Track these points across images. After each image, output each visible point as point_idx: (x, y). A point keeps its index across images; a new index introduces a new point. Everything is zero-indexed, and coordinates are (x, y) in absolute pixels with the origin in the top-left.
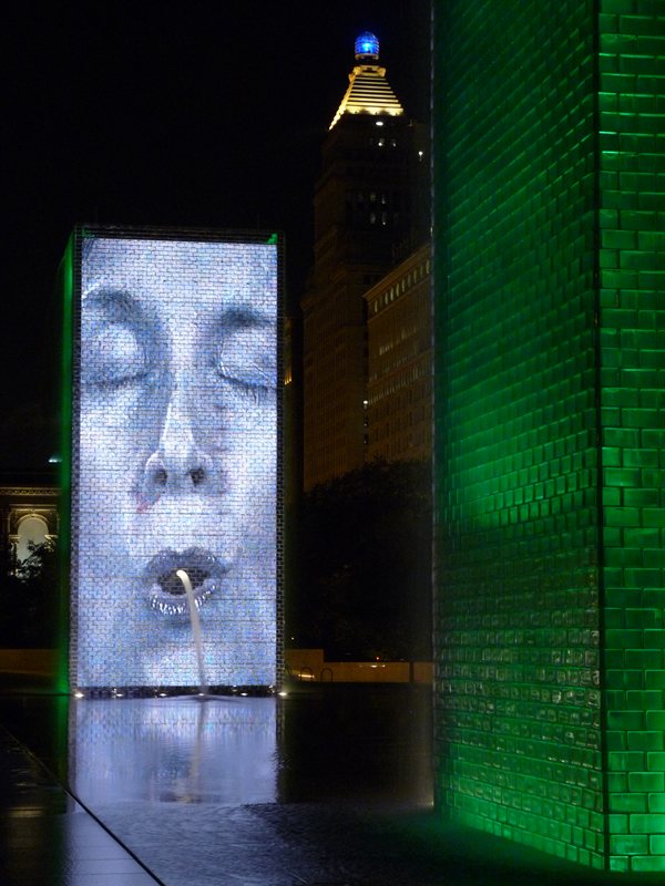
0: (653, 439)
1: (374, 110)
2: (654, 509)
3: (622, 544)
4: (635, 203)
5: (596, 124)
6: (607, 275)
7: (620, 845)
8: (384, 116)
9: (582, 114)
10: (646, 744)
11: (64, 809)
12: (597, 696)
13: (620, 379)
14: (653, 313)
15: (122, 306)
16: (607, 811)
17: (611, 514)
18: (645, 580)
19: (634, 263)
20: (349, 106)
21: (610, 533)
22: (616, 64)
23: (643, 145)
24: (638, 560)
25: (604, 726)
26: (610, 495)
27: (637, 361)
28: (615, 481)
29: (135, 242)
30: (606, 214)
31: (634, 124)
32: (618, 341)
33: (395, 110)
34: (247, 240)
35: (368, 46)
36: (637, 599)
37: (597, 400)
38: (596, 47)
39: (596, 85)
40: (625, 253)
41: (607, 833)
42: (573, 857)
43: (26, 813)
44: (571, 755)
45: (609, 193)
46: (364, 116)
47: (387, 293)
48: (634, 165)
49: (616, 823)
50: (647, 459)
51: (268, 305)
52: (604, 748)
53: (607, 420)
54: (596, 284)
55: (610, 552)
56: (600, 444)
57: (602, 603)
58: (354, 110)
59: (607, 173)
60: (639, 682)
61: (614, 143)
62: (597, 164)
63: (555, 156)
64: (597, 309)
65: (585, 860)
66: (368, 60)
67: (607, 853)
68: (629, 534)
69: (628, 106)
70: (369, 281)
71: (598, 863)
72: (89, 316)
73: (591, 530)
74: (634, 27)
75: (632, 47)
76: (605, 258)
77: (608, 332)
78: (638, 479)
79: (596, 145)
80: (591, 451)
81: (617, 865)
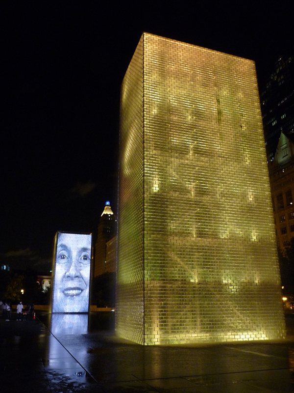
0: (153, 269)
1: (108, 213)
2: (153, 281)
3: (147, 287)
4: (150, 230)
5: (144, 217)
6: (145, 242)
7: (146, 341)
8: (110, 214)
9: (142, 216)
10: (151, 322)
11: (49, 335)
12: (143, 314)
13: (147, 259)
14: (153, 248)
15: (64, 247)
16: (144, 334)
17: (145, 282)
18: (151, 293)
19: (150, 240)
20: (105, 212)
21: (146, 286)
22: (147, 208)
23: (151, 221)
24: (150, 290)
25: (144, 319)
26: (145, 279)
27: (150, 256)
28: (146, 277)
29: (67, 234)
30: (145, 232)
31: (150, 218)
32: (147, 253)
33: (112, 213)
34: (86, 234)
35: (108, 203)
36: (150, 297)
37: (144, 263)
38: (144, 205)
39: (144, 211)
40: (148, 238)
41: (144, 339)
42: (138, 343)
43: (42, 336)
44: (139, 325)
45: (146, 229)
46: (107, 215)
47: (110, 243)
48: (150, 224)
49: (146, 336)
50: (152, 273)
51: (90, 247)
52: (144, 323)
53: (145, 266)
54: (144, 243)
55: (145, 289)
56: (144, 270)
57: (144, 298)
58: (105, 213)
59: (146, 225)
60: (150, 311)
61: (146, 221)
62: (144, 224)
63: (137, 222)
64: (144, 248)
65: (140, 343)
66: (108, 205)
67: (144, 342)
68: (149, 286)
69: (149, 215)
70: (107, 241)
71: (143, 344)
72: (59, 249)
73: (142, 285)
74: (150, 203)
75: (150, 206)
76: (145, 239)
77: (145, 251)
78: (150, 276)
79: (144, 221)
80: (142, 271)
81: (146, 344)
